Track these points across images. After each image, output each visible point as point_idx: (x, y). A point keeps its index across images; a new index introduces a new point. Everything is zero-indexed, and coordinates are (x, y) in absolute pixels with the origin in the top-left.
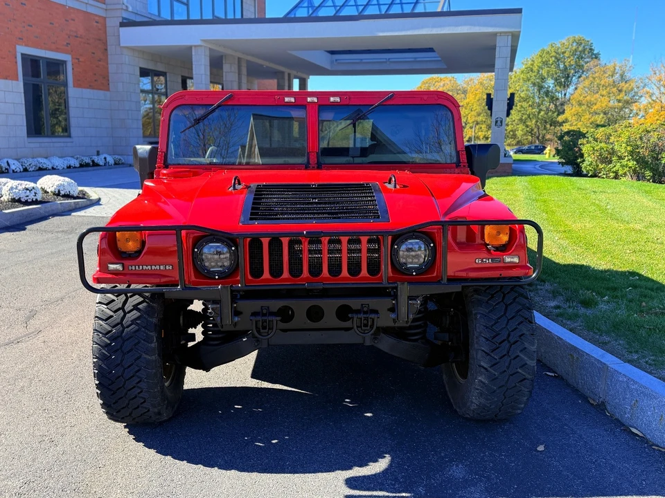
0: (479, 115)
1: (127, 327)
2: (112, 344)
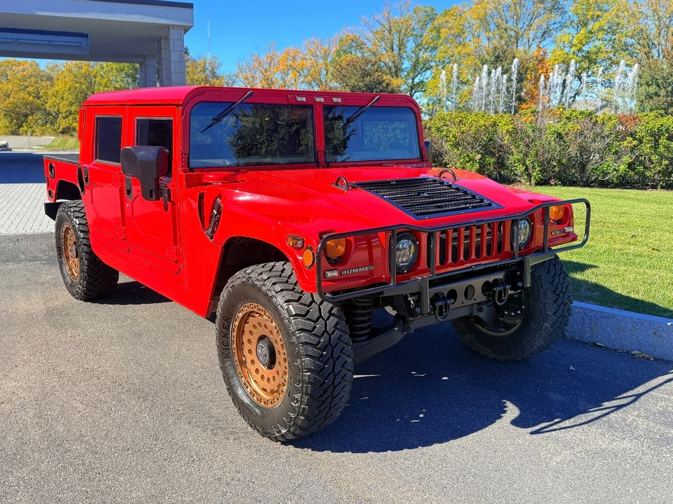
0: (71, 104)
1: (333, 334)
2: (324, 353)
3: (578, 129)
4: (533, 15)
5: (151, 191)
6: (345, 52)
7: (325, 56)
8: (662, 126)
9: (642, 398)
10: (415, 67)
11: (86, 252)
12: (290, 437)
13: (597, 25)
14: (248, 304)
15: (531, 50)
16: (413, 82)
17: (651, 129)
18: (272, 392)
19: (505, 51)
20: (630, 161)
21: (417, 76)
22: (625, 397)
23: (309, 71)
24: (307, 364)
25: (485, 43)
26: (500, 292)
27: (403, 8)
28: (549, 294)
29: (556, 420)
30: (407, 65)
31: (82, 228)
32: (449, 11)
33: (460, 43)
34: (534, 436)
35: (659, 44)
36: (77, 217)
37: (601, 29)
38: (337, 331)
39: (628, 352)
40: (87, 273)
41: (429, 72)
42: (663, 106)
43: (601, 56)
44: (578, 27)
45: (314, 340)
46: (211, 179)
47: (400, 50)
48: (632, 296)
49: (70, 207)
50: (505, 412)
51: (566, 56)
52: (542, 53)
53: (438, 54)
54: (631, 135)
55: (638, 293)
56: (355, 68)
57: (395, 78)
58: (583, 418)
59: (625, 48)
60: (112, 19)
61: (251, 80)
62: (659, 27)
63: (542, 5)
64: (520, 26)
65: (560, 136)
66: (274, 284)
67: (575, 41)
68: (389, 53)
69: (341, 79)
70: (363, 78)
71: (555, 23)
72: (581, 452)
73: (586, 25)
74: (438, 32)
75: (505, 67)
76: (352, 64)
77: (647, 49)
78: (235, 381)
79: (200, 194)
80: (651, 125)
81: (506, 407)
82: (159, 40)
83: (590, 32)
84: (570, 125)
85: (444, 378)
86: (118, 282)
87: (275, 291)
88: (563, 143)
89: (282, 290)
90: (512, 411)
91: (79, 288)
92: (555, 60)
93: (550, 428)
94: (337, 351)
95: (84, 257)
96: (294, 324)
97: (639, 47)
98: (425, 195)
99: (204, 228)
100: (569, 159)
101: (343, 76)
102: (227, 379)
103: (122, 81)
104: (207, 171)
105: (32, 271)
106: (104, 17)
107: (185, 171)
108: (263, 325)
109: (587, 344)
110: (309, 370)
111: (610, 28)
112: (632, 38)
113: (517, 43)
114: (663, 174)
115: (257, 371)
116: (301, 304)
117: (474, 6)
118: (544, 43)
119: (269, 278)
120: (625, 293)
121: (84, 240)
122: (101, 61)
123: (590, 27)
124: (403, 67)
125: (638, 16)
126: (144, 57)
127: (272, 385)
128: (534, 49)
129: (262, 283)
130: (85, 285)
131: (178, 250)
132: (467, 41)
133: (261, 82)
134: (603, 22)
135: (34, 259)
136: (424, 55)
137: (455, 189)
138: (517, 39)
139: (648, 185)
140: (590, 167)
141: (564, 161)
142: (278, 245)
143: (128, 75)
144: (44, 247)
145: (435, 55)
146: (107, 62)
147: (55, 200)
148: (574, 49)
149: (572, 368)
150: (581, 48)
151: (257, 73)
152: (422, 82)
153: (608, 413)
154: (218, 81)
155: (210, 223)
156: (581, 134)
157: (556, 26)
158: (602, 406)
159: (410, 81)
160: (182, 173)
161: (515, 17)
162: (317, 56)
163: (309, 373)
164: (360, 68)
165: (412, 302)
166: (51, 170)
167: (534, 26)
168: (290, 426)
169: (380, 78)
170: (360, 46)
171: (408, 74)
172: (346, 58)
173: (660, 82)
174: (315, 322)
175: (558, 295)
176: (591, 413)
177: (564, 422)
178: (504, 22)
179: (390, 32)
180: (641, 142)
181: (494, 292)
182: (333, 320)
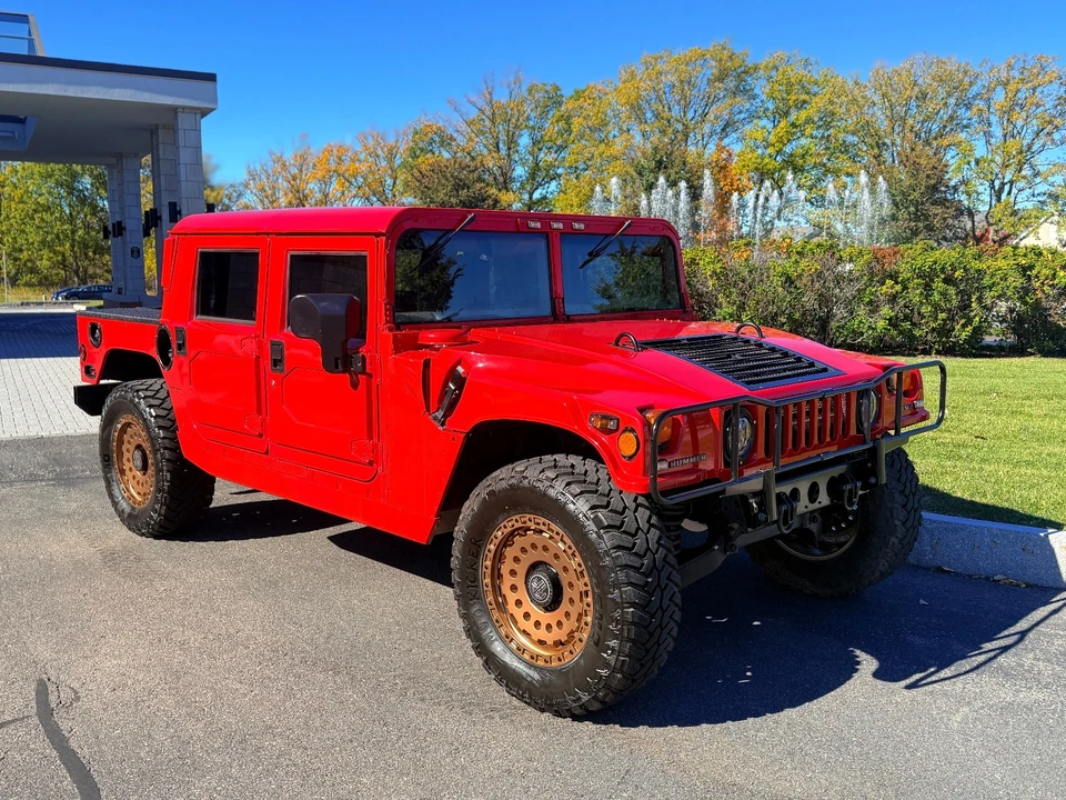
1: (657, 552)
2: (650, 580)
3: (816, 269)
4: (709, 98)
5: (336, 359)
6: (422, 150)
7: (391, 156)
8: (936, 263)
9: (1031, 635)
10: (533, 175)
11: (168, 460)
12: (596, 706)
13: (803, 115)
14: (517, 517)
15: (707, 151)
16: (531, 198)
17: (919, 268)
18: (559, 643)
19: (671, 154)
20: (893, 314)
21: (537, 188)
22: (1009, 636)
23: (365, 179)
24: (630, 596)
25: (638, 139)
26: (850, 490)
27: (513, 86)
28: (897, 495)
29: (932, 670)
30: (520, 171)
31: (161, 422)
32: (583, 92)
33: (602, 141)
34: (914, 692)
35: (893, 144)
36: (150, 406)
37: (809, 121)
38: (661, 549)
39: (987, 578)
40: (169, 493)
41: (554, 184)
42: (904, 235)
43: (811, 161)
44: (774, 117)
45: (635, 562)
46: (432, 340)
47: (509, 149)
48: (977, 499)
49: (138, 391)
50: (858, 663)
51: (759, 160)
52: (724, 156)
53: (568, 157)
54: (891, 277)
55: (985, 495)
56: (445, 176)
57: (504, 191)
58: (965, 665)
59: (845, 148)
60: (85, 96)
61: (270, 192)
62: (892, 119)
63: (721, 85)
64: (690, 115)
65: (789, 281)
66: (568, 484)
67: (772, 139)
68: (495, 155)
69: (423, 192)
70: (458, 192)
71: (740, 112)
72: (982, 708)
73: (787, 114)
74: (568, 123)
75: (672, 178)
76: (438, 170)
77: (876, 151)
78: (489, 632)
79: (425, 362)
80: (919, 262)
81: (857, 657)
82: (154, 131)
83: (794, 125)
84: (804, 263)
85: (755, 623)
86: (212, 506)
87: (571, 494)
88: (793, 290)
89: (582, 493)
90: (868, 663)
91: (151, 517)
92: (744, 166)
93: (929, 680)
94: (664, 575)
95: (165, 468)
96: (608, 541)
97: (865, 148)
98: (738, 357)
99: (428, 410)
100: (804, 314)
101: (426, 187)
102: (473, 632)
103: (50, 193)
104: (427, 329)
105: (41, 497)
106: (72, 92)
107: (391, 330)
108: (540, 547)
109: (929, 569)
110: (633, 605)
111: (821, 119)
112: (853, 134)
113: (687, 141)
114: (939, 333)
115: (527, 615)
116: (610, 511)
117: (621, 85)
118: (726, 141)
119: (557, 477)
120: (967, 496)
121: (166, 441)
122: (13, 160)
123: (792, 117)
124: (515, 174)
125: (862, 102)
126: (120, 156)
127: (558, 634)
128: (712, 148)
129: (548, 483)
130: (163, 512)
131: (375, 445)
132: (611, 135)
133: (286, 194)
134: (810, 111)
135: (33, 478)
136: (546, 157)
137: (769, 349)
138: (687, 137)
139: (916, 350)
140: (834, 324)
141: (797, 316)
142: (575, 429)
143: (59, 184)
144: (41, 459)
145: (564, 158)
146: (23, 161)
147: (98, 381)
148: (771, 150)
149: (922, 602)
150: (781, 149)
151: (280, 180)
152: (545, 198)
153: (995, 657)
154: (214, 194)
155: (440, 401)
156: (820, 275)
157: (742, 116)
158: (981, 648)
159: (526, 197)
160: (386, 332)
161: (682, 102)
162: (378, 156)
163: (632, 610)
164: (452, 176)
165: (755, 506)
166: (93, 333)
167: (711, 117)
168: (599, 690)
169: (483, 191)
170: (446, 141)
171: (523, 187)
172: (425, 161)
173: (898, 199)
174: (633, 535)
175: (907, 497)
176: (973, 658)
177: (943, 672)
178: (666, 109)
179: (493, 121)
180: (905, 288)
181: (843, 492)
182: (654, 534)
